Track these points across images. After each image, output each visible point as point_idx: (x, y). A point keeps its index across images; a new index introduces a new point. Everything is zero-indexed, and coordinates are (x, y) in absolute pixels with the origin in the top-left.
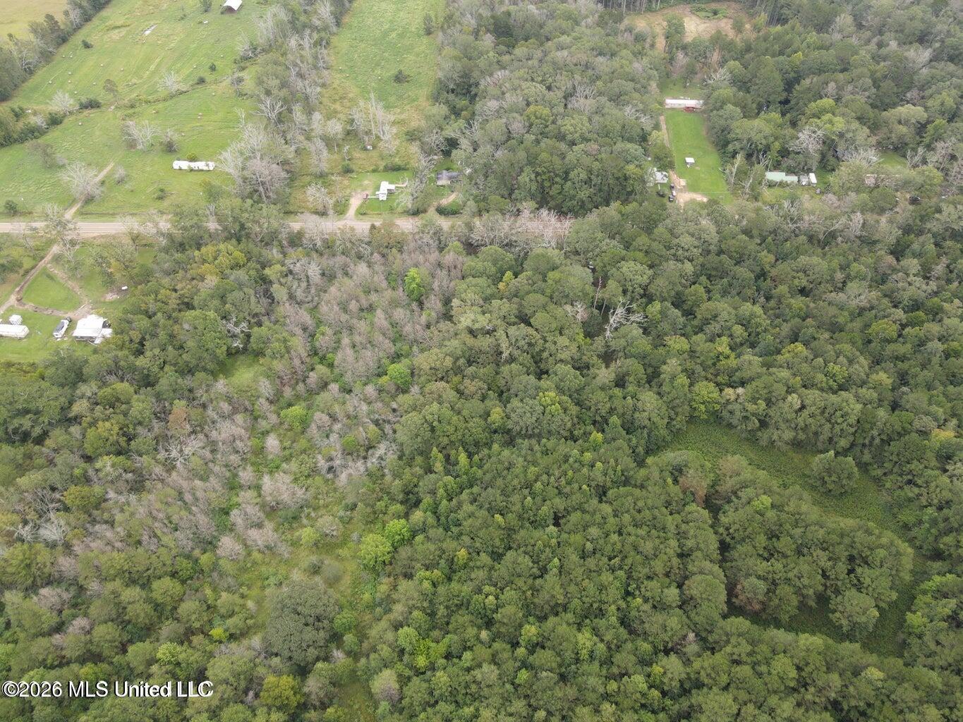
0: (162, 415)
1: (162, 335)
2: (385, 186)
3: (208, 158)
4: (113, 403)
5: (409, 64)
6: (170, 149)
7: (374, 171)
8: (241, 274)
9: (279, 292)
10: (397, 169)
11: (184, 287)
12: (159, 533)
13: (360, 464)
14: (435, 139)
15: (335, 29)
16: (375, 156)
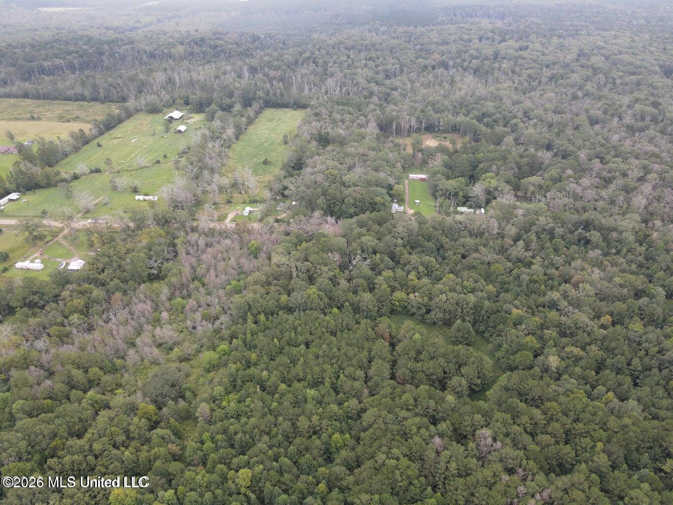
0: (108, 300)
1: (115, 265)
2: (248, 209)
3: (154, 195)
4: (83, 293)
5: (272, 157)
6: (135, 191)
7: (244, 203)
8: (163, 240)
9: (180, 248)
10: (255, 202)
11: (129, 246)
12: (96, 345)
13: (210, 325)
14: (277, 186)
15: (234, 141)
16: (245, 196)
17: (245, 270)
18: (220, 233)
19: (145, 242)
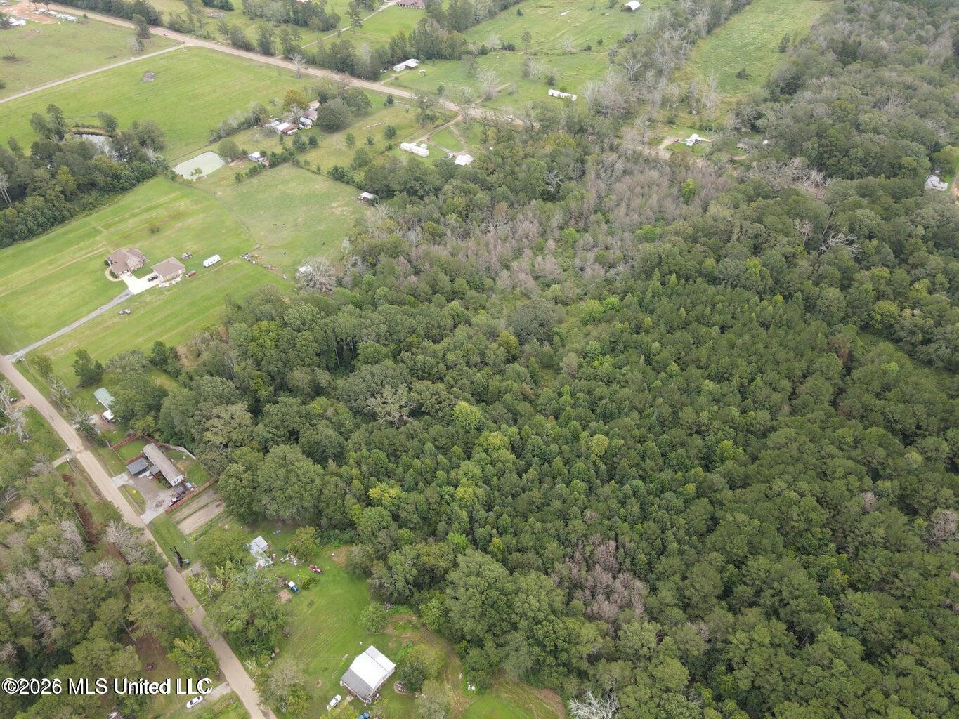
0: (491, 209)
1: (507, 168)
3: (572, 93)
5: (754, 68)
6: (551, 83)
7: (691, 127)
8: (571, 152)
9: (590, 167)
10: (708, 129)
11: (529, 150)
12: (469, 255)
13: (602, 272)
14: (748, 111)
15: (704, 34)
16: (697, 118)
17: (667, 216)
18: (647, 161)
19: (549, 149)
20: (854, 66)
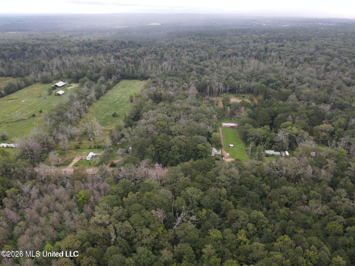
2: (91, 154)
6: (4, 139)
7: (90, 148)
10: (99, 147)
14: (116, 135)
15: (95, 100)
16: (92, 142)
20: (161, 104)
